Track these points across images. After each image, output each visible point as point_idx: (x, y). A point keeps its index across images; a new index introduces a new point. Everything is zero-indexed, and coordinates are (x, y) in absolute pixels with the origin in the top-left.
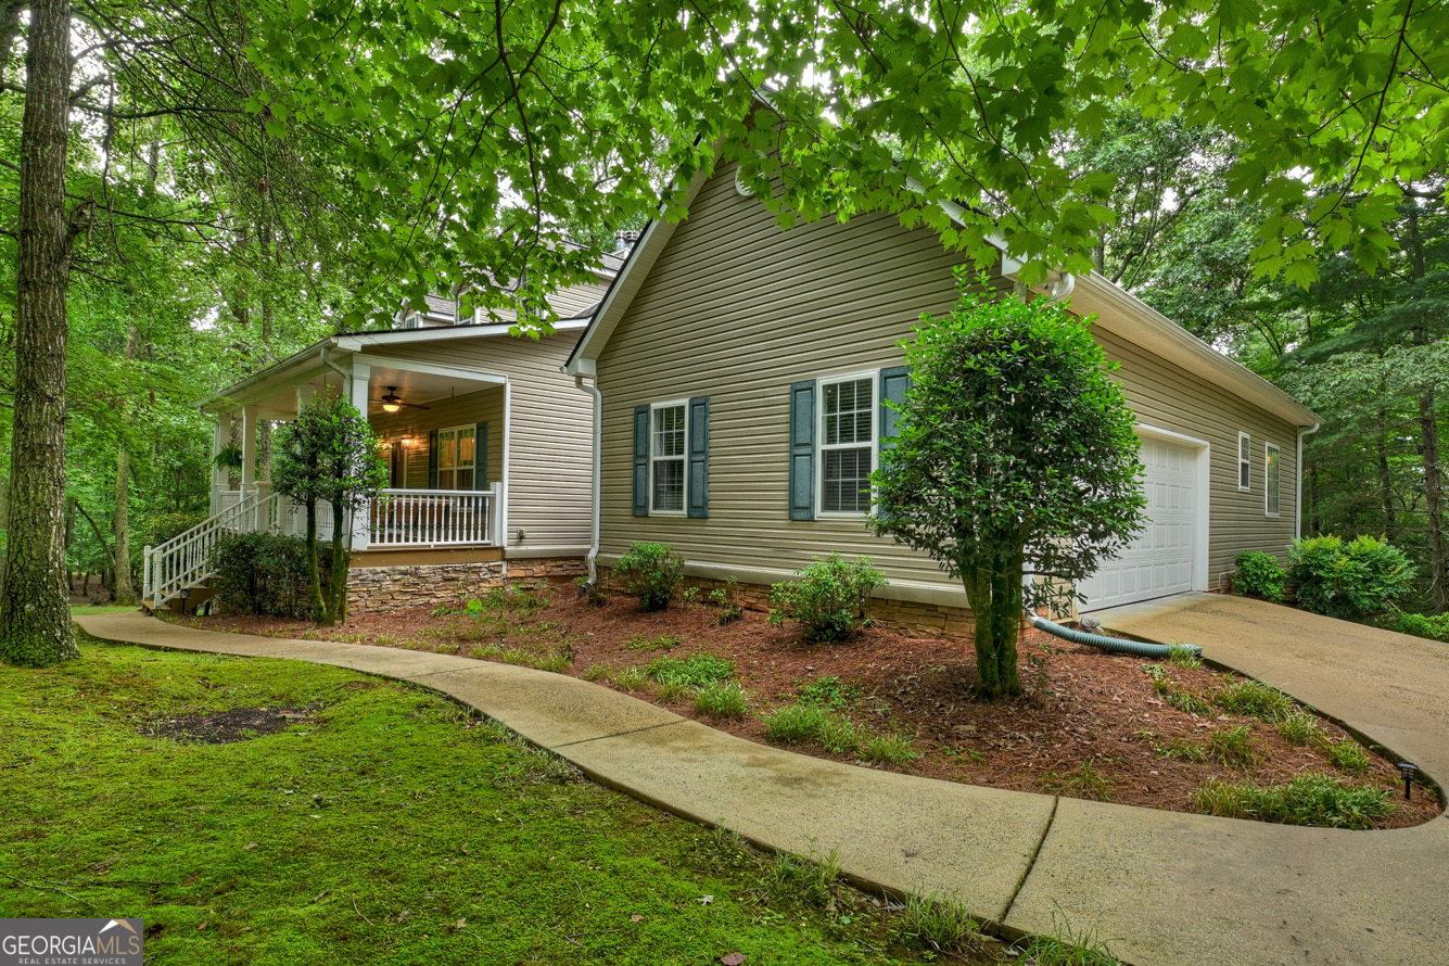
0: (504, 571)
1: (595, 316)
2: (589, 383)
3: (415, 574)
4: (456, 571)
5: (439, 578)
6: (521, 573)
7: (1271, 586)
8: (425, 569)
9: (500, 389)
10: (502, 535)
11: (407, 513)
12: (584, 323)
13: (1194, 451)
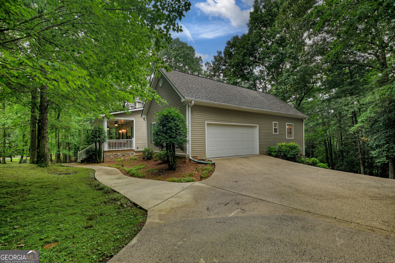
0: (135, 154)
1: (144, 107)
2: (145, 119)
3: (117, 155)
4: (125, 154)
5: (121, 155)
6: (138, 154)
7: (273, 153)
8: (118, 154)
9: (133, 121)
10: (134, 148)
11: (112, 144)
12: (143, 109)
13: (256, 126)
